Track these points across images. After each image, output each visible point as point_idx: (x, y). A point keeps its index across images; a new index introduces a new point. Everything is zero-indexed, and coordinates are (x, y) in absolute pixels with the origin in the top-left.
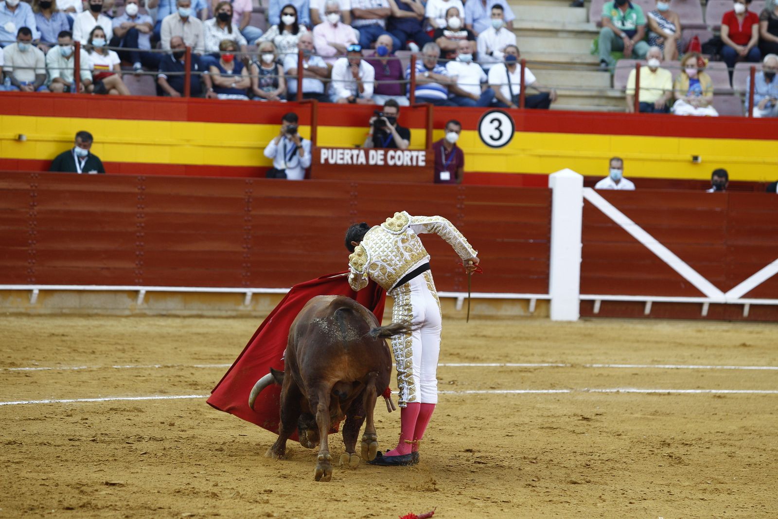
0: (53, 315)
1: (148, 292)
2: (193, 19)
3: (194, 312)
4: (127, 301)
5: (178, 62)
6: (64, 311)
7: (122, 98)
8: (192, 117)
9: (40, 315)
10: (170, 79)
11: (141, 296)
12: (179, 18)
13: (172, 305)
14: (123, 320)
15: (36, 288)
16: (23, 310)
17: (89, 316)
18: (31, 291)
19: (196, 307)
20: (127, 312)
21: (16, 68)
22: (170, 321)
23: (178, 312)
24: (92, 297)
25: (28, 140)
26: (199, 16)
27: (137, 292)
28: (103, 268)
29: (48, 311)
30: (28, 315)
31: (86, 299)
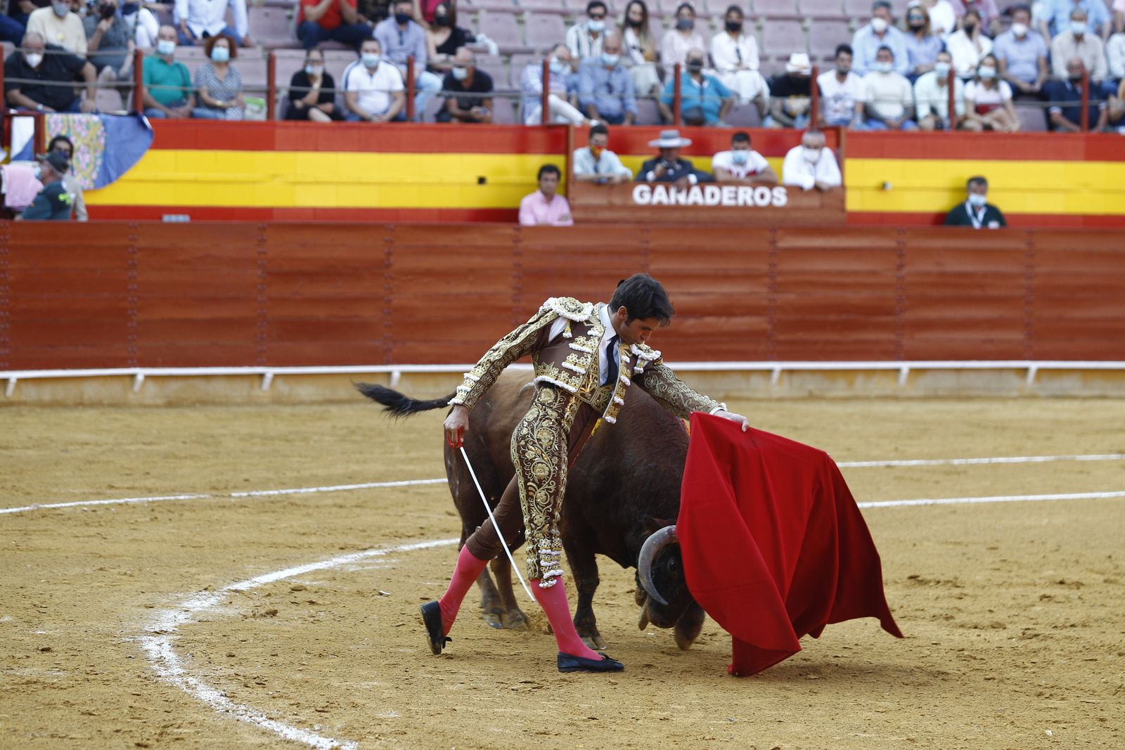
0: (926, 398)
1: (1040, 371)
2: (1090, 37)
3: (1097, 392)
4: (1014, 381)
5: (1074, 90)
6: (941, 393)
7: (1011, 136)
8: (1093, 154)
9: (911, 399)
10: (1066, 112)
11: (1032, 374)
12: (1071, 37)
13: (1070, 384)
14: (1010, 404)
15: (905, 366)
16: (889, 392)
17: (969, 398)
18: (898, 371)
19: (1098, 387)
20: (1015, 394)
21: (877, 100)
22: (1066, 404)
23: (1077, 393)
24: (973, 376)
25: (895, 189)
26: (1099, 32)
27: (1025, 370)
28: (985, 341)
29: (920, 393)
30: (896, 398)
31: (966, 379)
